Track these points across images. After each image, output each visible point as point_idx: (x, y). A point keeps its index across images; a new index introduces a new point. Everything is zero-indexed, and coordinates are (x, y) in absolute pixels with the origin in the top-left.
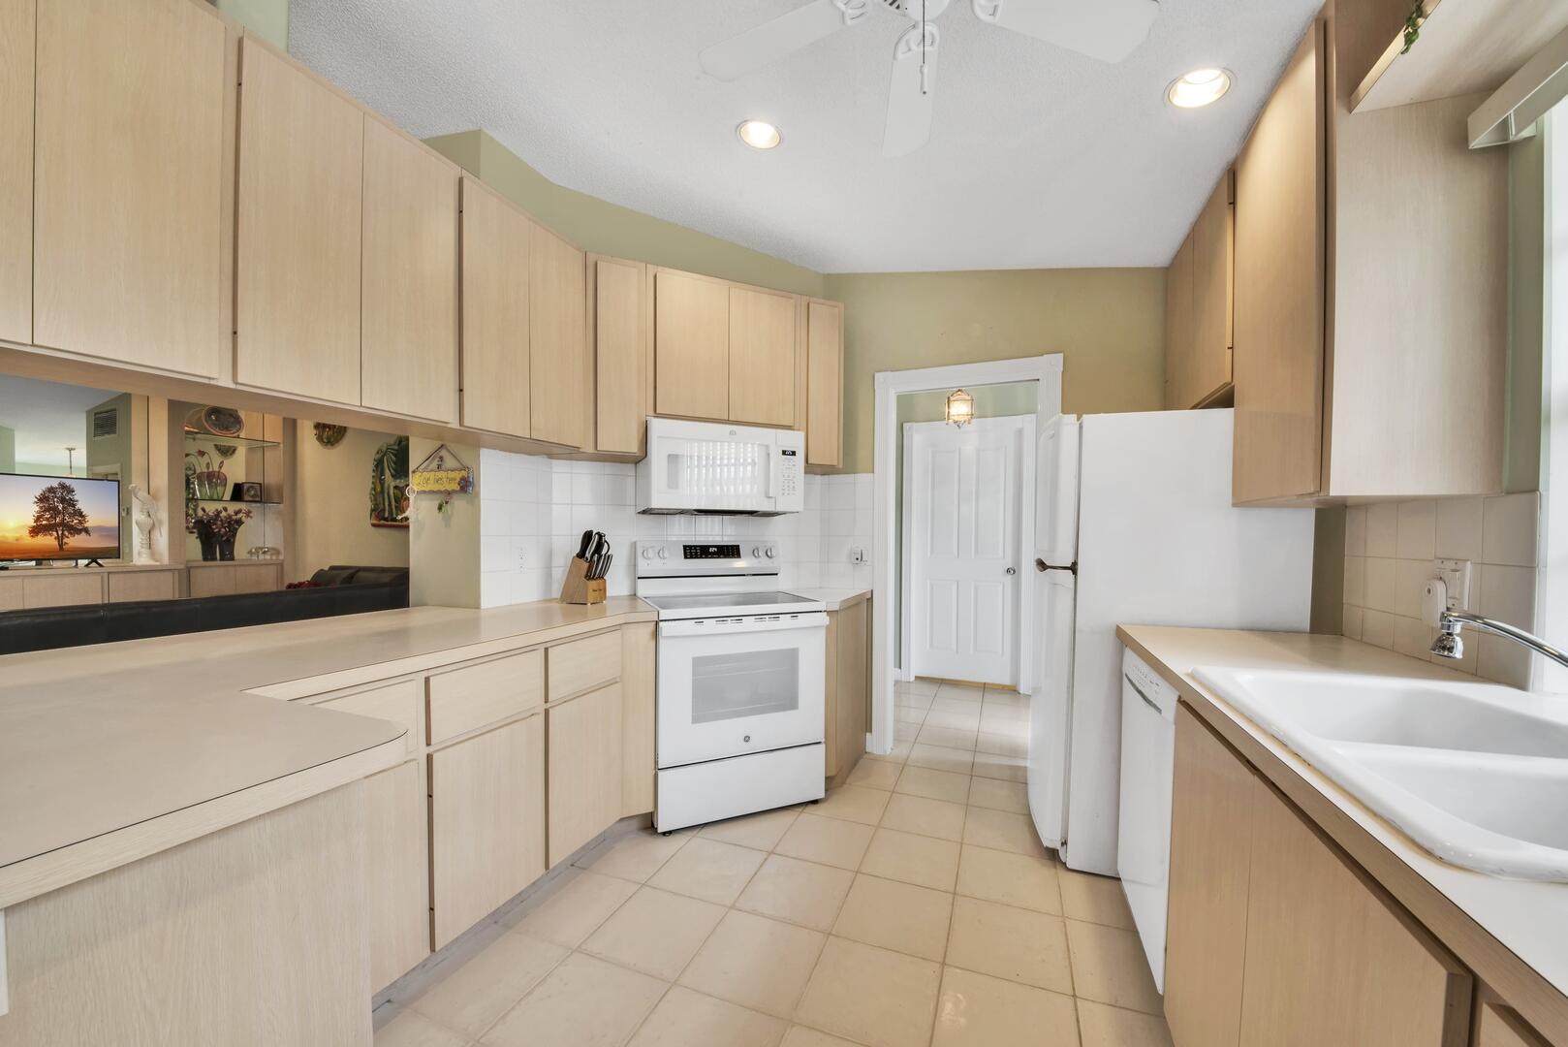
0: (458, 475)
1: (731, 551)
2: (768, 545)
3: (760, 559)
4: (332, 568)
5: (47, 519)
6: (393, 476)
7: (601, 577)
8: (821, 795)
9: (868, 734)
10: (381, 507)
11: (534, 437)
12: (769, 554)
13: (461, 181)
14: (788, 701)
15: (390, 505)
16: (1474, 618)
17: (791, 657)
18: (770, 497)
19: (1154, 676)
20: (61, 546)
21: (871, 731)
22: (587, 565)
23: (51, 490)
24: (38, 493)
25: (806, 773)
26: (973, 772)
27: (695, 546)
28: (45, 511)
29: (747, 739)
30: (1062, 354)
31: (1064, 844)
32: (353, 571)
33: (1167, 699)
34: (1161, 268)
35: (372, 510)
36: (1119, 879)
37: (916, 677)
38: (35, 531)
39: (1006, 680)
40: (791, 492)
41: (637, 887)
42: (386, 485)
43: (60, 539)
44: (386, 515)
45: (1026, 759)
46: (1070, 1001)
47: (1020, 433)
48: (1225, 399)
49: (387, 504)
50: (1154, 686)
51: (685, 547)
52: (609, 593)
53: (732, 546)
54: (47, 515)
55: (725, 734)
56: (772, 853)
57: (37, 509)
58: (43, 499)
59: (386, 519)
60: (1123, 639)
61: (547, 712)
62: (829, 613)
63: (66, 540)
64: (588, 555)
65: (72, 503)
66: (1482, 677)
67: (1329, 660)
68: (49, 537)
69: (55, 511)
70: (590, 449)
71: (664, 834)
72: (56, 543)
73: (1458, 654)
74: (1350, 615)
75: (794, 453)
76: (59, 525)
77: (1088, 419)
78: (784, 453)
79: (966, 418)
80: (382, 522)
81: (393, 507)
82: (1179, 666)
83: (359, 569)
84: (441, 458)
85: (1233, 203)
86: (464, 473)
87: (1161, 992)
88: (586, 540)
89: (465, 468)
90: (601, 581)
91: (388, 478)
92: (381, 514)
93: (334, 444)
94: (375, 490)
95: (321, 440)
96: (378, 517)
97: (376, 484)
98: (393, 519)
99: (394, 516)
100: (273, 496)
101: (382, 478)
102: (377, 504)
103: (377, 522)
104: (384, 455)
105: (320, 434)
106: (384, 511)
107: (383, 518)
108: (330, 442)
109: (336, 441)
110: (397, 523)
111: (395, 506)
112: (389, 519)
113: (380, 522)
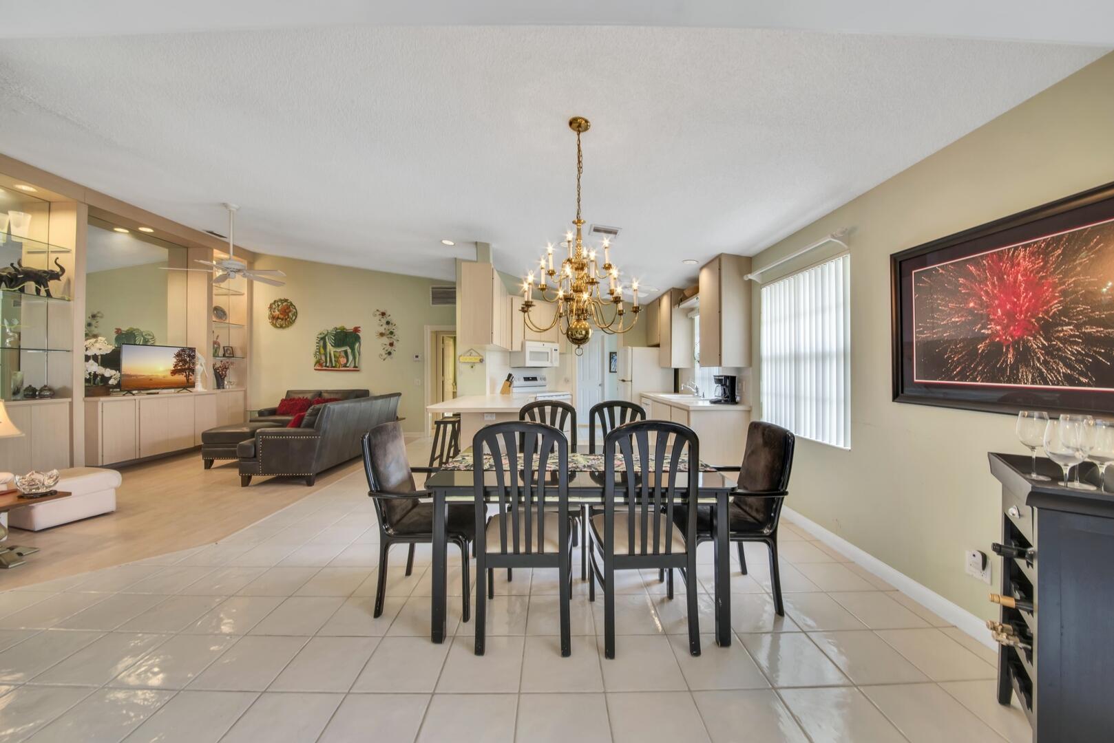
1: (535, 379)
3: (541, 381)
5: (181, 366)
10: (324, 360)
12: (544, 379)
15: (331, 361)
18: (552, 363)
20: (188, 380)
22: (509, 383)
23: (183, 350)
24: (176, 353)
27: (526, 378)
28: (180, 361)
34: (646, 305)
35: (317, 363)
38: (174, 372)
40: (556, 361)
42: (328, 350)
44: (328, 365)
48: (658, 346)
49: (328, 360)
54: (181, 364)
57: (175, 360)
58: (178, 355)
63: (190, 377)
64: (510, 380)
68: (181, 376)
69: (185, 362)
72: (185, 379)
75: (557, 350)
76: (187, 369)
77: (633, 348)
78: (555, 350)
80: (324, 368)
81: (333, 362)
84: (471, 353)
86: (481, 358)
88: (509, 376)
89: (480, 356)
91: (329, 347)
92: (323, 364)
93: (285, 327)
94: (319, 352)
95: (275, 326)
96: (321, 365)
97: (319, 349)
98: (332, 367)
99: (334, 365)
100: (238, 353)
101: (325, 347)
102: (321, 359)
103: (320, 368)
104: (326, 336)
105: (274, 322)
106: (326, 362)
107: (326, 366)
108: (281, 327)
109: (287, 326)
110: (336, 369)
111: (335, 361)
112: (330, 366)
113: (327, 368)
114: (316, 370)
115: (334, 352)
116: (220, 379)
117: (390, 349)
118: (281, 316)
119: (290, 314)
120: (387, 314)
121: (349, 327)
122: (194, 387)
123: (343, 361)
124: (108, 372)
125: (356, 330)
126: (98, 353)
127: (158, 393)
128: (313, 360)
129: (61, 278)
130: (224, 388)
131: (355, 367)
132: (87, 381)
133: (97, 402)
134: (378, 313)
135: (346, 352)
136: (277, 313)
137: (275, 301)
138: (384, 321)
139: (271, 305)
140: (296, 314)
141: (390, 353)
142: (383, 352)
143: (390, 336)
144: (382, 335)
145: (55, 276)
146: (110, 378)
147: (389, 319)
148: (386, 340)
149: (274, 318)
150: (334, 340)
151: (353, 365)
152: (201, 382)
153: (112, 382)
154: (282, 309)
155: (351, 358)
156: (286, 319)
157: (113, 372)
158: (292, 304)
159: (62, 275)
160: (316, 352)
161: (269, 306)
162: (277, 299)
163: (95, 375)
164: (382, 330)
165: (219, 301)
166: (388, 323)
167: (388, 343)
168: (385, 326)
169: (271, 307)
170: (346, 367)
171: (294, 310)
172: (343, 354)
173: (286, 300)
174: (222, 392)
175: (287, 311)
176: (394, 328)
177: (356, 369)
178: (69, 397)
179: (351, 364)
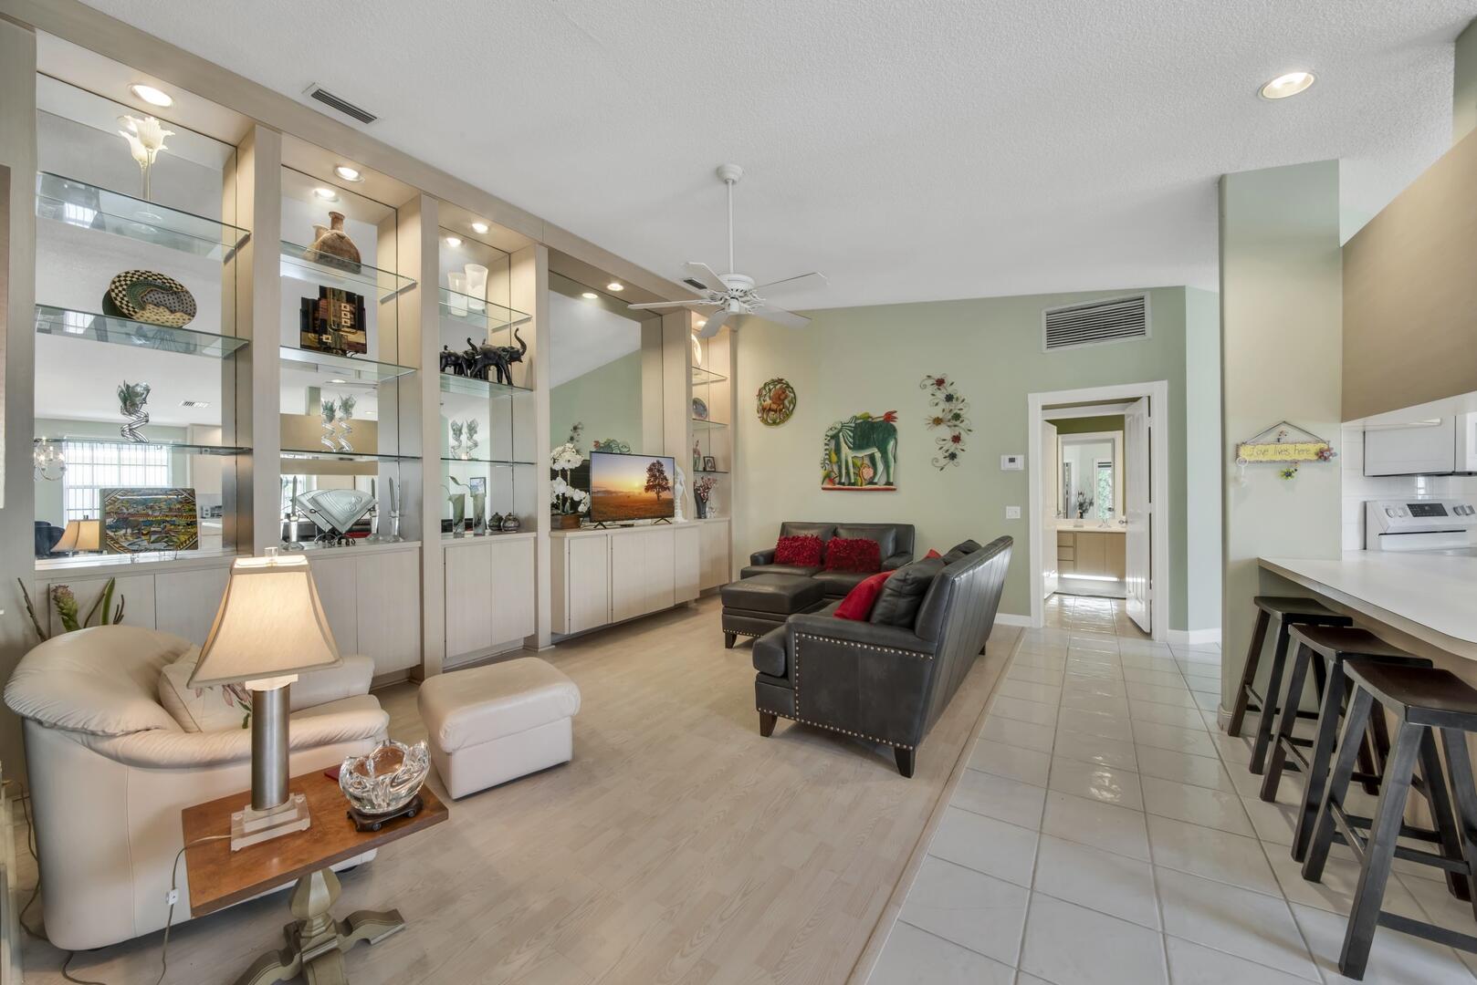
0: (1314, 448)
5: (652, 482)
6: (850, 448)
10: (837, 473)
15: (848, 473)
23: (653, 464)
24: (648, 466)
27: (1415, 505)
28: (651, 477)
35: (824, 477)
38: (648, 488)
42: (843, 456)
43: (658, 493)
44: (843, 481)
49: (844, 471)
51: (1409, 506)
54: (652, 480)
57: (648, 476)
58: (650, 470)
59: (843, 484)
65: (661, 472)
68: (653, 492)
69: (655, 477)
72: (656, 495)
76: (657, 485)
80: (837, 486)
81: (852, 474)
91: (845, 450)
92: (838, 479)
93: (778, 424)
94: (830, 459)
95: (765, 422)
96: (832, 481)
97: (829, 455)
98: (850, 484)
99: (853, 481)
100: (720, 467)
101: (838, 450)
102: (833, 471)
103: (829, 486)
104: (839, 432)
105: (765, 416)
106: (840, 476)
107: (840, 483)
108: (775, 423)
109: (782, 421)
110: (856, 487)
111: (854, 473)
112: (846, 483)
113: (841, 487)
114: (824, 489)
115: (853, 457)
116: (700, 503)
117: (952, 447)
118: (774, 407)
119: (786, 402)
120: (948, 381)
121: (878, 413)
122: (673, 516)
123: (868, 473)
124: (578, 495)
125: (890, 417)
126: (568, 466)
127: (632, 525)
128: (822, 473)
129: (523, 358)
130: (705, 518)
131: (888, 483)
132: (554, 506)
133: (563, 538)
134: (931, 381)
135: (872, 458)
136: (769, 401)
137: (765, 384)
138: (941, 395)
139: (760, 390)
140: (794, 399)
141: (953, 456)
142: (940, 455)
143: (954, 422)
144: (938, 421)
145: (515, 356)
146: (580, 502)
147: (950, 390)
148: (945, 432)
149: (764, 410)
150: (854, 438)
151: (884, 480)
152: (682, 509)
153: (582, 508)
154: (774, 395)
155: (880, 467)
156: (781, 410)
157: (583, 494)
158: (788, 386)
159: (524, 352)
160: (825, 459)
161: (757, 393)
162: (768, 380)
163: (565, 499)
164: (938, 413)
165: (698, 392)
166: (949, 398)
167: (949, 437)
168: (943, 405)
169: (760, 395)
170: (871, 483)
171: (792, 395)
172: (867, 461)
173: (780, 381)
174: (706, 523)
175: (782, 397)
176: (961, 406)
177: (889, 486)
178: (533, 531)
179: (881, 479)
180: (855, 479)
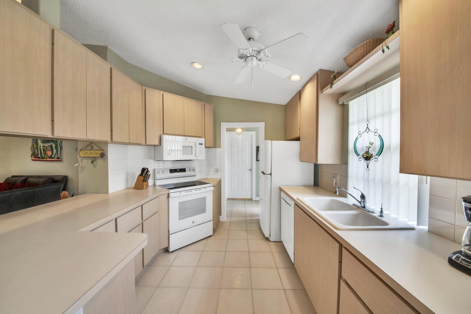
0: (100, 152)
1: (183, 170)
2: (193, 168)
3: (191, 172)
4: (12, 177)
6: (42, 142)
7: (147, 181)
8: (212, 234)
9: (220, 216)
10: (37, 153)
11: (130, 142)
12: (194, 170)
13: (111, 69)
14: (203, 211)
15: (41, 153)
16: (339, 188)
17: (204, 199)
18: (196, 156)
19: (288, 198)
21: (221, 215)
22: (143, 178)
25: (208, 229)
26: (246, 222)
27: (173, 169)
29: (193, 222)
30: (264, 123)
31: (270, 236)
32: (24, 178)
33: (292, 203)
34: (284, 105)
35: (32, 155)
36: (282, 242)
37: (228, 199)
39: (250, 197)
40: (202, 154)
41: (169, 267)
42: (39, 145)
44: (39, 156)
45: (259, 217)
46: (276, 269)
47: (252, 135)
48: (298, 139)
49: (39, 152)
50: (289, 201)
51: (170, 170)
52: (149, 185)
53: (184, 169)
55: (187, 222)
56: (203, 251)
59: (39, 158)
60: (281, 190)
61: (142, 223)
62: (214, 186)
64: (144, 175)
66: (341, 195)
67: (317, 193)
70: (144, 144)
71: (171, 252)
73: (338, 194)
74: (320, 183)
75: (202, 144)
77: (273, 141)
78: (200, 144)
79: (241, 133)
80: (37, 159)
82: (295, 197)
83: (28, 177)
84: (92, 147)
85: (300, 99)
86: (102, 152)
87: (293, 263)
88: (143, 170)
89: (102, 150)
90: (147, 182)
91: (40, 143)
94: (33, 147)
96: (35, 157)
98: (42, 158)
101: (37, 143)
102: (35, 152)
103: (34, 159)
110: (45, 159)
111: (44, 153)
112: (41, 158)
113: (39, 159)
114: (32, 160)
115: (43, 146)
123: (49, 153)
128: (30, 153)
135: (51, 146)
151: (56, 157)
155: (55, 151)
170: (51, 158)
172: (49, 148)
177: (59, 159)
180: (44, 156)
